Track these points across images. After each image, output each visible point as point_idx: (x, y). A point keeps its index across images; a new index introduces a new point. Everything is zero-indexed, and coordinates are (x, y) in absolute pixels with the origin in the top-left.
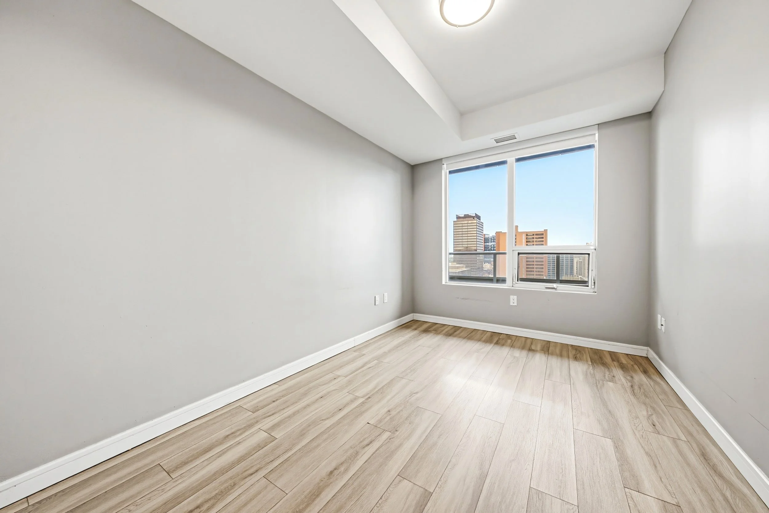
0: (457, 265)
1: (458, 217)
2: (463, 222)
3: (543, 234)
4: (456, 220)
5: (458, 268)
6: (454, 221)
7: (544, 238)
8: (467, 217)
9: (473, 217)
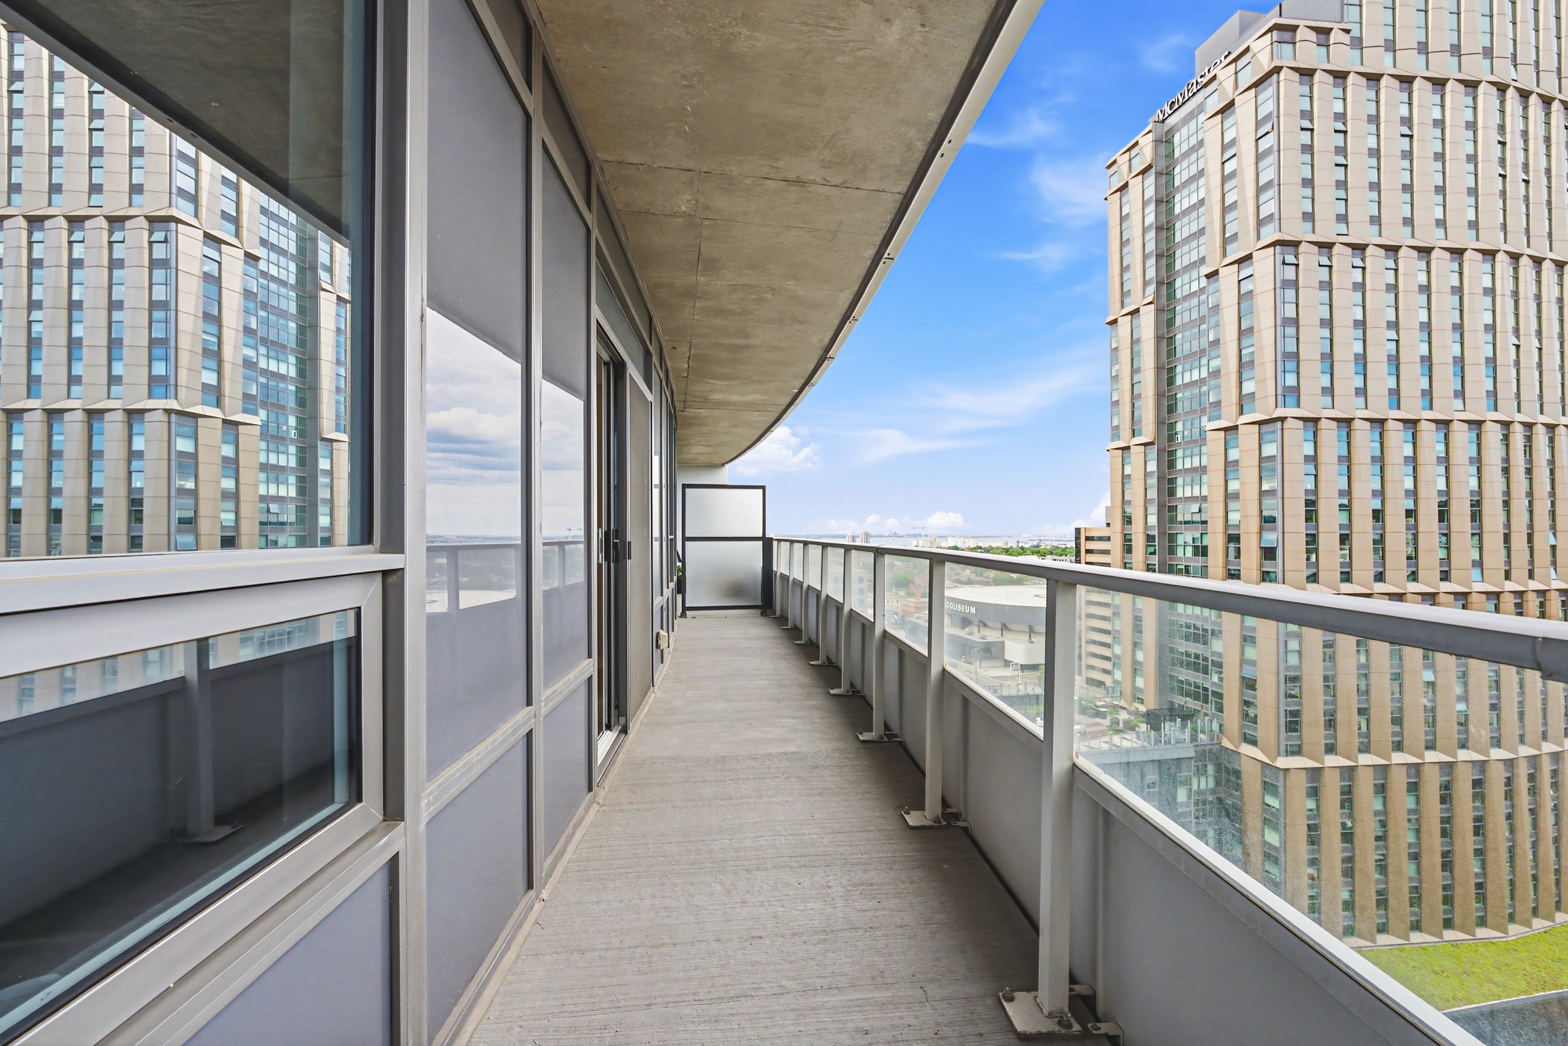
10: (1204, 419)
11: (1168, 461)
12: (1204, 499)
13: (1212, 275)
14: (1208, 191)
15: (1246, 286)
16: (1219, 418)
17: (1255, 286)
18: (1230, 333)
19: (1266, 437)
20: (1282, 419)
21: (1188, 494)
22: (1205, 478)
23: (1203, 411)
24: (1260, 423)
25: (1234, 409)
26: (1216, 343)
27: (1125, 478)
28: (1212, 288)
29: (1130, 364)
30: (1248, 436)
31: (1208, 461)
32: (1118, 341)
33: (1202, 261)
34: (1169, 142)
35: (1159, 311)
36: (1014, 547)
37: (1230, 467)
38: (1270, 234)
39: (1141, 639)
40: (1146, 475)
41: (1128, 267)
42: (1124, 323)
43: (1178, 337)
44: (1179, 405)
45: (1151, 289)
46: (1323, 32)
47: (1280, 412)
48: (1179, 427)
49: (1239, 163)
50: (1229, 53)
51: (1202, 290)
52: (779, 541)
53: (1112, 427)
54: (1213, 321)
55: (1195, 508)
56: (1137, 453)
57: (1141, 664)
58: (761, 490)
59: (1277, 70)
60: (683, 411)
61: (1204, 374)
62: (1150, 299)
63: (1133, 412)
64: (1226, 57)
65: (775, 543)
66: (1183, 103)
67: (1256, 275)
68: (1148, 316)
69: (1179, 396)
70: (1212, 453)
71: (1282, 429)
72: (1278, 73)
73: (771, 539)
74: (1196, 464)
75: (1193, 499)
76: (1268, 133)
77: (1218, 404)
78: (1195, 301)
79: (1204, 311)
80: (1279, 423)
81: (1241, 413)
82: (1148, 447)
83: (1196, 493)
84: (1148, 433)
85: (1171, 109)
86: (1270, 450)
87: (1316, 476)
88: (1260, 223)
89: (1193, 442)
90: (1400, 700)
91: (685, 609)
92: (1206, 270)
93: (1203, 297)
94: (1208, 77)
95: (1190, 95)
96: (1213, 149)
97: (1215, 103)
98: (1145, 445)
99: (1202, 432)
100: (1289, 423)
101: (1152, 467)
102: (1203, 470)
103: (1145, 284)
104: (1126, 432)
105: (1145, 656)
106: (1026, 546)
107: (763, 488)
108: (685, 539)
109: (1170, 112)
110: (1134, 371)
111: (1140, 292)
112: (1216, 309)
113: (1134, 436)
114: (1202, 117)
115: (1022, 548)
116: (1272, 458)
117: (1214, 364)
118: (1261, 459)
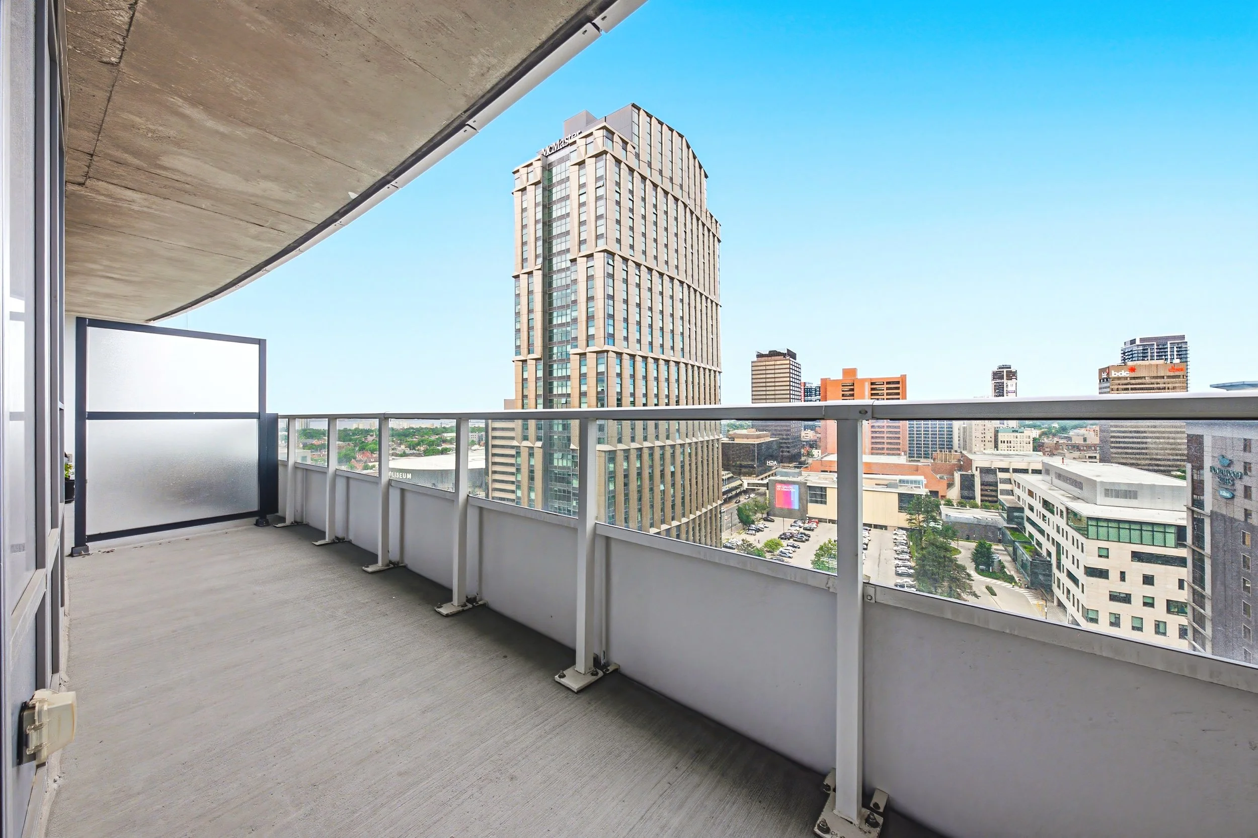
0: (757, 433)
1: (760, 356)
2: (767, 363)
3: (898, 383)
4: (755, 359)
5: (758, 437)
6: (752, 362)
7: (901, 388)
8: (773, 354)
9: (784, 355)
10: (569, 347)
11: (548, 371)
12: (569, 395)
13: (573, 261)
14: (572, 209)
15: (591, 272)
16: (576, 347)
17: (595, 272)
18: (582, 299)
19: (600, 361)
20: (607, 351)
21: (560, 392)
22: (569, 383)
23: (568, 342)
24: (597, 352)
25: (584, 343)
26: (575, 302)
27: (524, 380)
28: (573, 269)
29: (527, 306)
30: (591, 359)
31: (571, 373)
32: (519, 290)
33: (568, 250)
34: (550, 171)
35: (544, 276)
36: (439, 427)
37: (583, 376)
38: (602, 245)
39: (534, 485)
40: (537, 379)
41: (526, 243)
42: (524, 278)
43: (555, 294)
44: (555, 336)
45: (540, 260)
46: (625, 143)
47: (606, 348)
48: (555, 350)
49: (588, 198)
50: (581, 132)
51: (568, 269)
52: (291, 418)
53: (516, 346)
54: (574, 288)
55: (563, 400)
56: (531, 364)
57: (533, 501)
58: (256, 347)
59: (605, 152)
60: (81, 184)
61: (569, 320)
62: (539, 267)
63: (529, 337)
64: (579, 134)
65: (282, 424)
66: (557, 151)
67: (596, 266)
68: (538, 277)
69: (555, 331)
70: (572, 369)
71: (607, 357)
72: (606, 155)
73: (275, 419)
74: (564, 374)
75: (562, 395)
76: (600, 187)
77: (576, 339)
78: (563, 275)
79: (569, 282)
80: (606, 353)
81: (588, 346)
82: (538, 361)
83: (564, 392)
84: (538, 353)
85: (550, 151)
86: (602, 368)
87: (621, 385)
88: (597, 237)
89: (562, 360)
90: (653, 502)
91: (82, 539)
92: (570, 256)
93: (568, 273)
94: (570, 141)
95: (561, 147)
96: (573, 184)
97: (575, 158)
98: (536, 359)
99: (568, 354)
100: (611, 354)
101: (540, 374)
102: (568, 378)
103: (536, 257)
104: (524, 350)
105: (536, 495)
106: (447, 426)
107: (261, 343)
108: (82, 416)
109: (550, 153)
110: (530, 311)
111: (533, 261)
112: (575, 281)
113: (529, 353)
114: (569, 163)
115: (444, 428)
116: (602, 373)
117: (574, 314)
118: (598, 373)
